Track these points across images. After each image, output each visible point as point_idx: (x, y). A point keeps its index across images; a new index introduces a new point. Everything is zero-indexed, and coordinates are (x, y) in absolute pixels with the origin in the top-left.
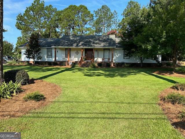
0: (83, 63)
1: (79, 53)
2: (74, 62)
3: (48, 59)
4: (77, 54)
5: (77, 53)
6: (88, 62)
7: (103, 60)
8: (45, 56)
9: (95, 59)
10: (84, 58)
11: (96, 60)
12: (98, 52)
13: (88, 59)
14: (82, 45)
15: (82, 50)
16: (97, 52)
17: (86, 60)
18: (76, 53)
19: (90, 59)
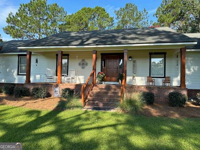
0: (96, 90)
1: (87, 64)
2: (72, 87)
3: (19, 79)
4: (83, 68)
5: (83, 64)
6: (108, 88)
7: (149, 81)
8: (14, 72)
9: (128, 79)
10: (98, 76)
11: (131, 81)
12: (134, 62)
13: (109, 78)
14: (95, 42)
15: (94, 56)
16: (132, 62)
17: (103, 80)
18: (80, 64)
19: (114, 79)
